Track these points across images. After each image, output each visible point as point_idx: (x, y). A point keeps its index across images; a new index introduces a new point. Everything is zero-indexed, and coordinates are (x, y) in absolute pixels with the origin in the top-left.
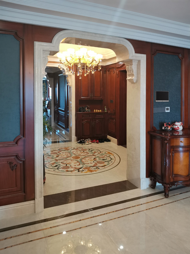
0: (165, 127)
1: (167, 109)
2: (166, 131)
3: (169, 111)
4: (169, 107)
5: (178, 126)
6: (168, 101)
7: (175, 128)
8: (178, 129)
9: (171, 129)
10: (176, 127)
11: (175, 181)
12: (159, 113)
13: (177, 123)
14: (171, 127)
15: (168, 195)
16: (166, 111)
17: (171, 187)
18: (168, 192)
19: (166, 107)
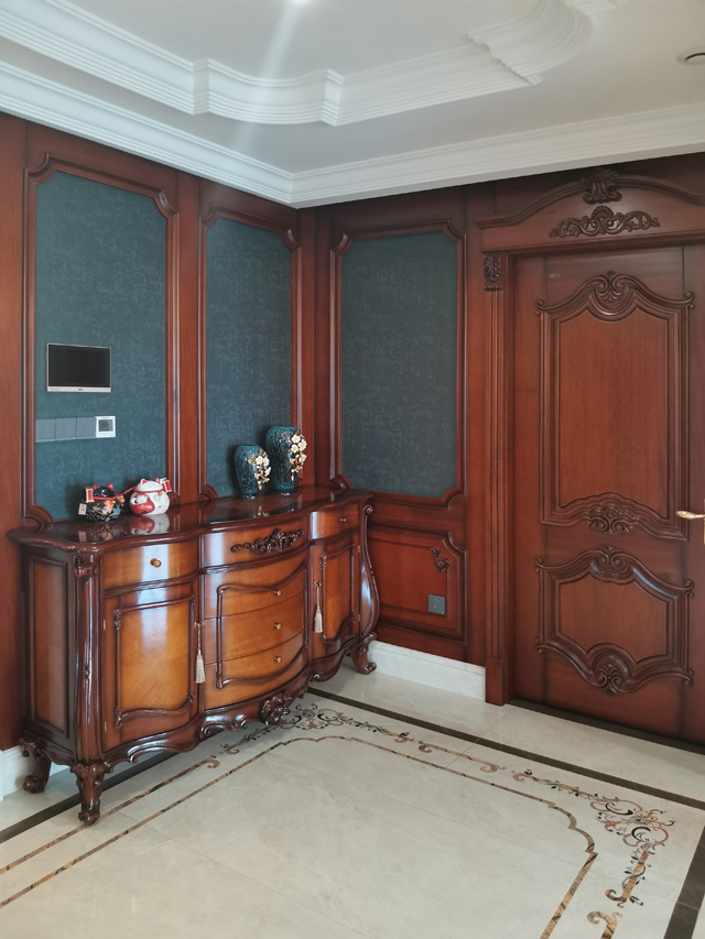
0: (90, 506)
1: (105, 426)
2: (92, 521)
3: (112, 434)
4: (113, 418)
5: (151, 496)
6: (108, 390)
7: (137, 506)
8: (151, 511)
9: (117, 512)
10: (142, 500)
11: (126, 738)
12: (64, 442)
13: (144, 486)
14: (118, 502)
15: (96, 811)
16: (100, 434)
17: (108, 771)
18: (97, 797)
19: (99, 418)
